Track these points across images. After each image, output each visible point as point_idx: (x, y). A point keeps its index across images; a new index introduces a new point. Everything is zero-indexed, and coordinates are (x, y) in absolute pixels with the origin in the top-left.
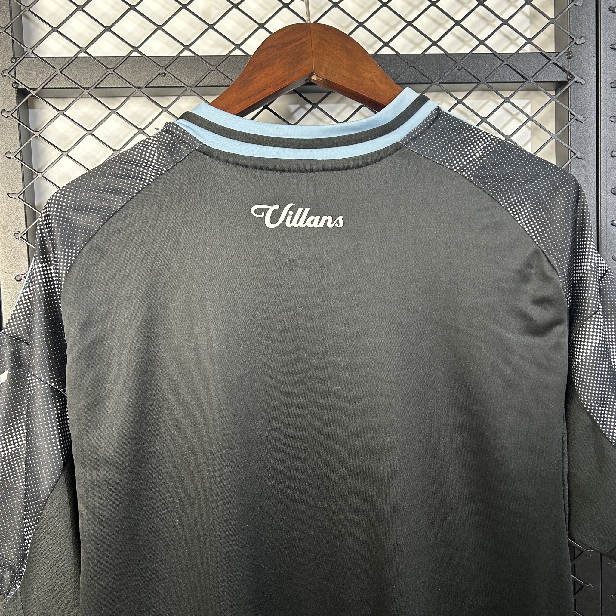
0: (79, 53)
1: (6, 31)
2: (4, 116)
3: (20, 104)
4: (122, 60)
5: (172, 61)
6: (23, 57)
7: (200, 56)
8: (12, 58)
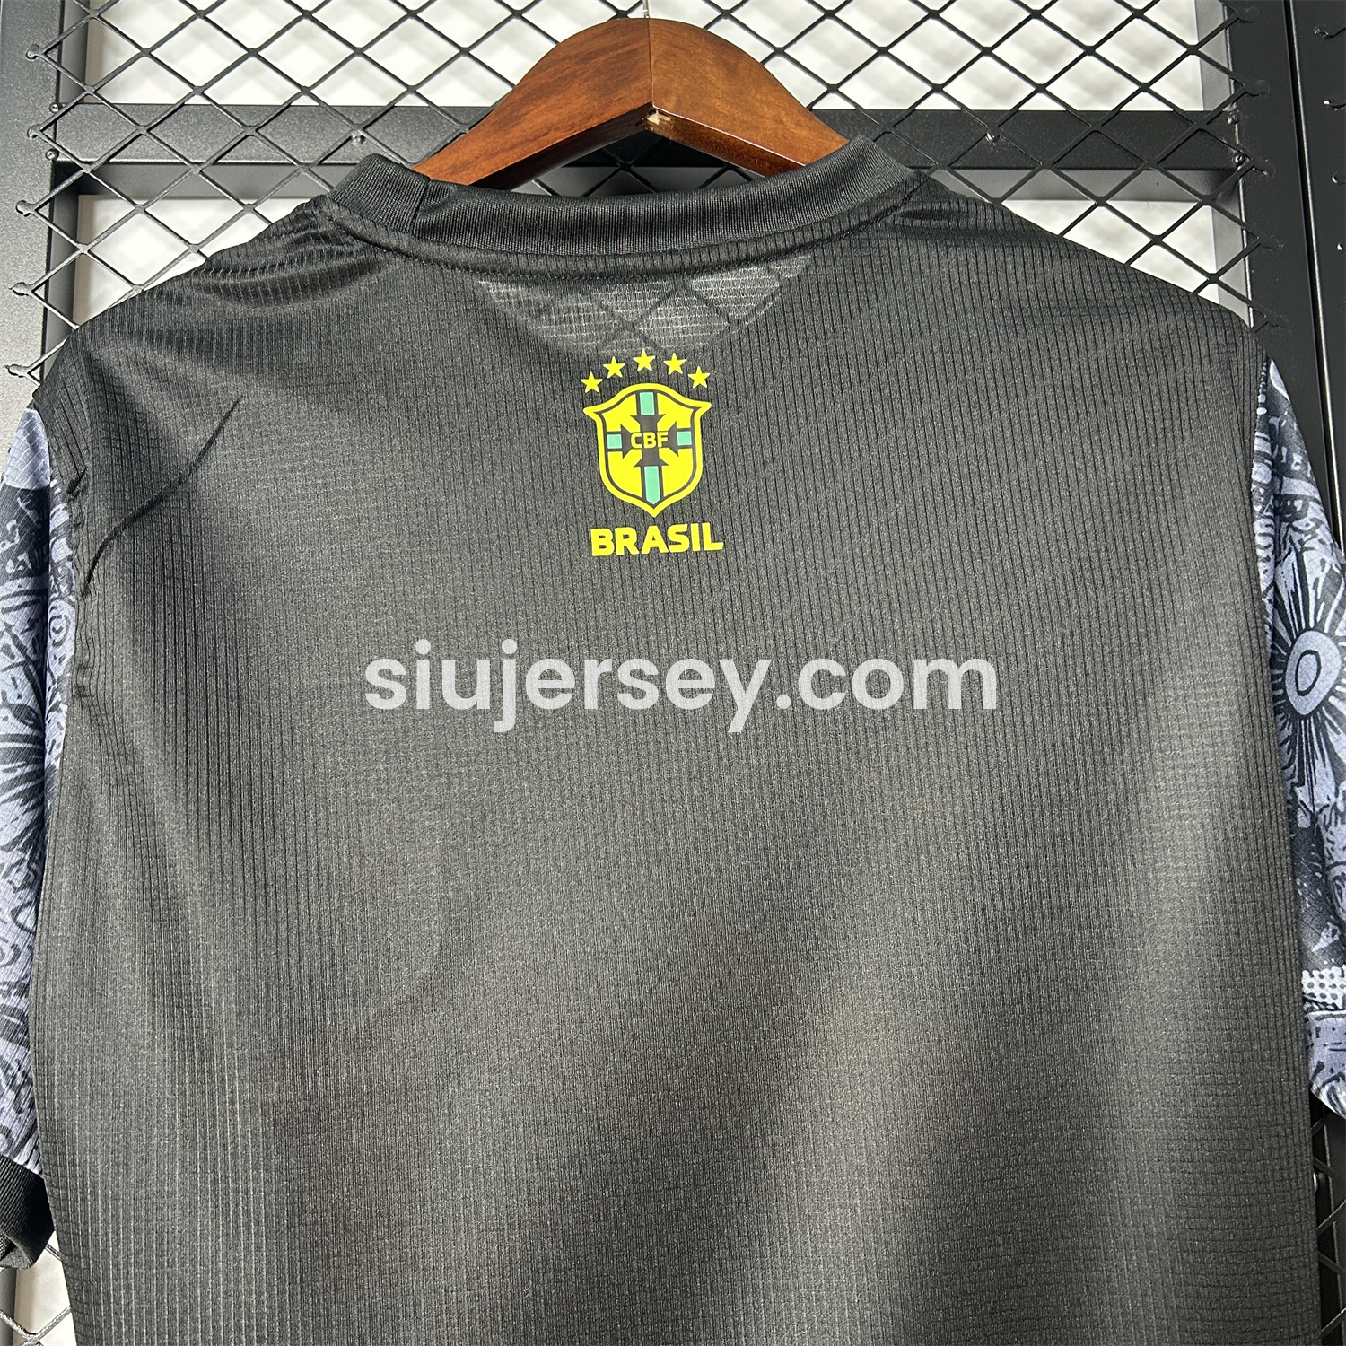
0: (190, 96)
1: (48, 55)
2: (22, 213)
3: (57, 190)
4: (276, 110)
5: (379, 115)
6: (75, 101)
7: (439, 108)
8: (54, 103)
